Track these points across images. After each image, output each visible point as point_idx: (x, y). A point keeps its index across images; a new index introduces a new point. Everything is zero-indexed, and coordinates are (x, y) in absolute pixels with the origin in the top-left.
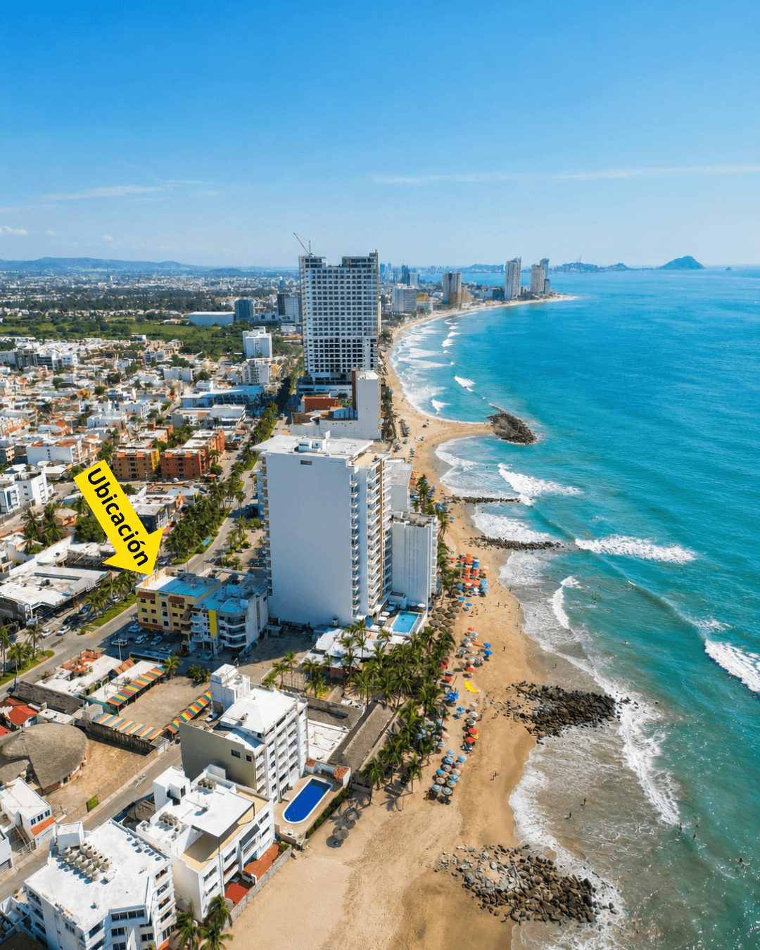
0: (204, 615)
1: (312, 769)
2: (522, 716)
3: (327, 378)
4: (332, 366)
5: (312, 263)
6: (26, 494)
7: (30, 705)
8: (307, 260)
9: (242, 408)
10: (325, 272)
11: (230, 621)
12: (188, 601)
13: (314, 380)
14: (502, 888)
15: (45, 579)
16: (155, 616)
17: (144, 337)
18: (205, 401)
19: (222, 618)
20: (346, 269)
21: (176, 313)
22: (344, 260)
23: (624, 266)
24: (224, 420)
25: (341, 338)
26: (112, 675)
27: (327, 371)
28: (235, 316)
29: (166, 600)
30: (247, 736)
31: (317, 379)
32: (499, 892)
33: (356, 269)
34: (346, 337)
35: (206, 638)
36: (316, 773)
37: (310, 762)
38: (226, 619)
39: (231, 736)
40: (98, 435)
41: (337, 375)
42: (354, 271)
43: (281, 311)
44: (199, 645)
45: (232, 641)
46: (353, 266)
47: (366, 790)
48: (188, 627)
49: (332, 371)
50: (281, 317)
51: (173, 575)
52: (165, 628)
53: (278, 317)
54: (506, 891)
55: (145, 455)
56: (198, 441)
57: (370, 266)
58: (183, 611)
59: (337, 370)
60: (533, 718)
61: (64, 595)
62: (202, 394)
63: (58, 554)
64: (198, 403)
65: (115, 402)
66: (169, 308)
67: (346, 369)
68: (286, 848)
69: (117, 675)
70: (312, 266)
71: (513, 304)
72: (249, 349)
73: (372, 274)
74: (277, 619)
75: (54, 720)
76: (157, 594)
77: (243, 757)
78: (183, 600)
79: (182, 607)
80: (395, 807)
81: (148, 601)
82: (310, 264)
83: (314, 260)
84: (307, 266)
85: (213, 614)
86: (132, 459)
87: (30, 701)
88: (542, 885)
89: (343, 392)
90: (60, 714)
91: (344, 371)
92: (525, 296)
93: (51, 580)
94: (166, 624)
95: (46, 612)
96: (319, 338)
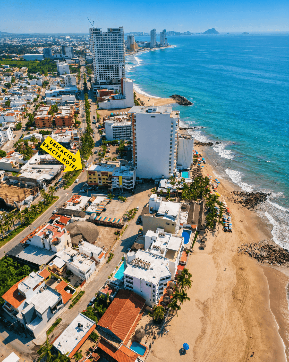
0: (117, 178)
1: (182, 226)
2: (240, 202)
3: (105, 82)
4: (106, 77)
5: (96, 31)
6: (5, 136)
7: (65, 216)
8: (94, 30)
9: (74, 96)
10: (101, 35)
11: (127, 180)
12: (110, 173)
13: (99, 83)
14: (263, 255)
15: (39, 170)
16: (96, 180)
17: (8, 66)
18: (56, 94)
19: (124, 179)
20: (110, 34)
21: (15, 55)
22: (109, 30)
23: (190, 32)
24: (69, 102)
25: (110, 65)
26: (90, 202)
27: (105, 79)
28: (44, 55)
29: (100, 174)
30: (169, 217)
31: (101, 83)
32: (262, 256)
33: (115, 34)
34: (112, 64)
35: (118, 186)
36: (184, 227)
37: (181, 224)
38: (126, 179)
39: (165, 218)
40: (19, 110)
41: (109, 81)
42: (113, 35)
43: (64, 53)
44: (114, 189)
45: (128, 186)
46: (113, 33)
47: (203, 231)
48: (111, 183)
49: (107, 79)
50: (64, 56)
51: (96, 164)
52: (99, 184)
53: (63, 56)
54: (264, 255)
55: (48, 117)
56: (66, 111)
57: (120, 32)
58: (107, 177)
59: (109, 79)
60: (243, 202)
61: (51, 175)
62: (53, 91)
63: (36, 160)
64: (53, 94)
65: (18, 95)
66: (11, 53)
67: (113, 78)
68: (188, 252)
69: (91, 202)
70: (96, 33)
71: (154, 49)
72: (61, 71)
73: (121, 36)
74: (139, 177)
75: (79, 220)
76: (96, 172)
77: (171, 224)
78: (107, 173)
79: (107, 176)
80: (214, 235)
81: (92, 175)
82: (95, 31)
83: (96, 30)
84: (94, 33)
85: (121, 178)
86: (43, 120)
87: (64, 215)
88: (273, 252)
89: (112, 88)
90: (80, 218)
91: (112, 79)
92: (159, 46)
93: (42, 170)
94: (100, 182)
95: (47, 182)
96: (100, 65)
